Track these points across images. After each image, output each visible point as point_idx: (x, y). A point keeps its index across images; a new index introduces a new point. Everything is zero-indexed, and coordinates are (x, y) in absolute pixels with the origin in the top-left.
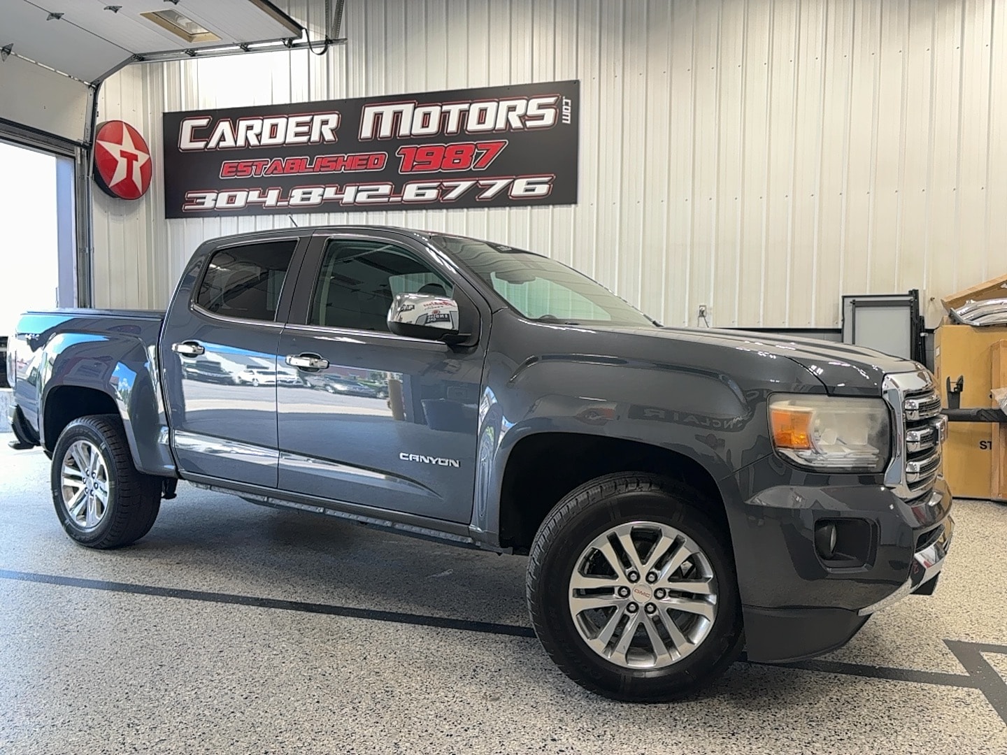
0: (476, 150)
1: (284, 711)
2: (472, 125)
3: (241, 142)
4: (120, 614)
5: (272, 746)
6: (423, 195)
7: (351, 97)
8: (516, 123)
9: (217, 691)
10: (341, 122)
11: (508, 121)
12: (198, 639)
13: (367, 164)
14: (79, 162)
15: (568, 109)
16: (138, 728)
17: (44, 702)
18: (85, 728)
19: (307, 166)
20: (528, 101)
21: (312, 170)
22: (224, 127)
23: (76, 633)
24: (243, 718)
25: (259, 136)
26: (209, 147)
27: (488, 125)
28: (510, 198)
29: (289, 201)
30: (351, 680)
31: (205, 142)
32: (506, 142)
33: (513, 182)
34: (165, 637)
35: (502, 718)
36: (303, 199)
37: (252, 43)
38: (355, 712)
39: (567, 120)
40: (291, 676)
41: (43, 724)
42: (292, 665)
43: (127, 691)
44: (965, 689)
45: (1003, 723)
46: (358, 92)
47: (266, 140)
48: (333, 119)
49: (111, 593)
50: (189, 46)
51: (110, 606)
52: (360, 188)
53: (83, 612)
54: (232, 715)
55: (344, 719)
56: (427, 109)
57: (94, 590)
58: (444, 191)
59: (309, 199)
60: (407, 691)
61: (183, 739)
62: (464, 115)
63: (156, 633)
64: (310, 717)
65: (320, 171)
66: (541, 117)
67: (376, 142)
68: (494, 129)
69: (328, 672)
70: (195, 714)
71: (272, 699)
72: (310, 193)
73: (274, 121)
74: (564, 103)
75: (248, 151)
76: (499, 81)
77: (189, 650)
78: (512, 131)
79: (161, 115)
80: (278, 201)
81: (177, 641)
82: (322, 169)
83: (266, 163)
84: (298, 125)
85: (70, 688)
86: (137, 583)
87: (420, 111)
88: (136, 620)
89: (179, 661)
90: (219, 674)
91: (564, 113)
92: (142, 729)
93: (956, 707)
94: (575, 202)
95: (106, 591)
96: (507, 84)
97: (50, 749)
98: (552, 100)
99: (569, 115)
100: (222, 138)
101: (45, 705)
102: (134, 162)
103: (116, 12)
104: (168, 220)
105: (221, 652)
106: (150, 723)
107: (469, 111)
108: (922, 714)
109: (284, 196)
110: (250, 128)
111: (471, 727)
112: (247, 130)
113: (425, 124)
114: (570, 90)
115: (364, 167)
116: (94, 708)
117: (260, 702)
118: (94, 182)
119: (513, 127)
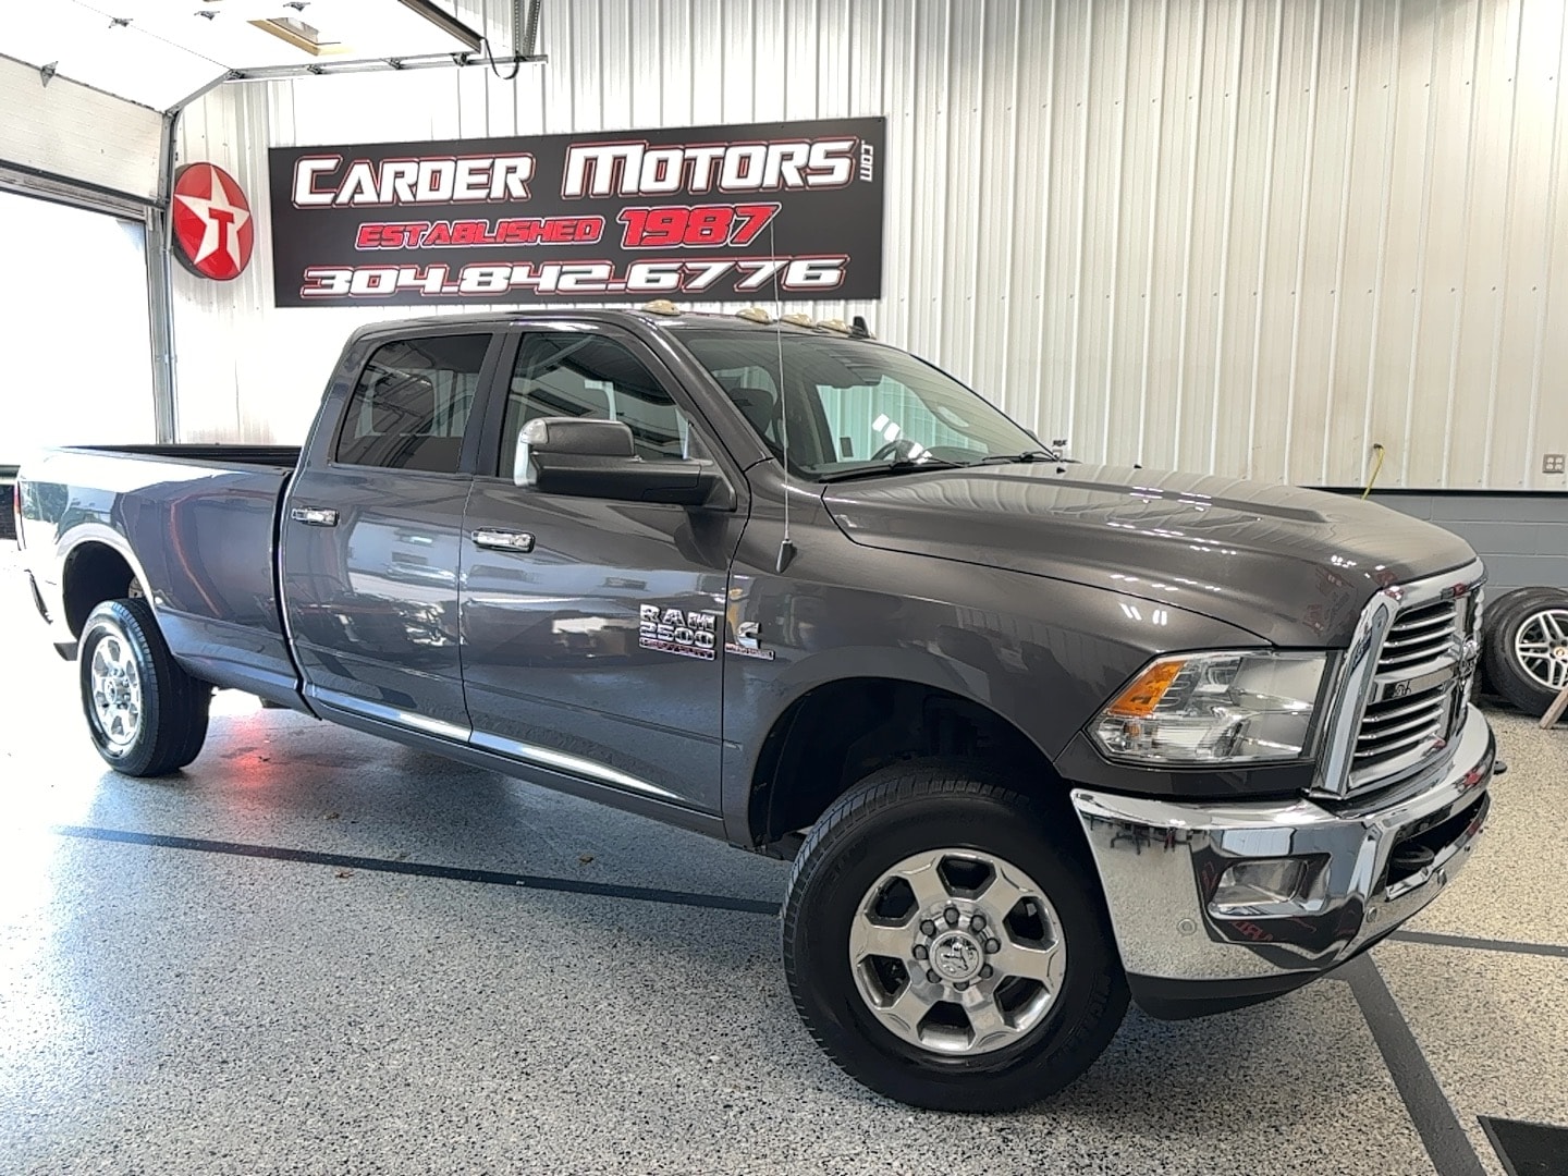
0: (735, 217)
1: (529, 1008)
2: (729, 179)
3: (387, 196)
4: (300, 890)
6: (657, 281)
7: (550, 131)
8: (793, 179)
9: (444, 984)
10: (537, 170)
11: (781, 174)
12: (406, 923)
13: (574, 234)
14: (151, 229)
15: (868, 160)
16: (361, 1026)
17: (240, 998)
18: (300, 1028)
19: (486, 234)
20: (811, 146)
21: (493, 240)
22: (361, 172)
23: (251, 915)
24: (482, 1015)
25: (413, 187)
26: (338, 201)
27: (752, 180)
28: (784, 288)
29: (459, 286)
30: (602, 971)
31: (333, 195)
32: (778, 206)
33: (789, 264)
34: (364, 919)
35: (785, 1016)
36: (480, 284)
37: (407, 58)
38: (611, 1009)
39: (868, 176)
40: (529, 968)
41: (248, 1025)
42: (528, 955)
43: (336, 984)
44: (1331, 981)
45: (1364, 1020)
46: (559, 125)
47: (424, 194)
48: (524, 165)
49: (281, 863)
50: (314, 60)
51: (284, 879)
52: (565, 268)
53: (252, 888)
54: (468, 1012)
55: (600, 1016)
56: (662, 154)
57: (256, 859)
58: (689, 276)
59: (488, 283)
60: (670, 985)
62: (716, 165)
63: (352, 914)
64: (560, 1015)
65: (505, 242)
66: (830, 171)
67: (587, 201)
68: (761, 186)
69: (573, 963)
70: (424, 1010)
71: (511, 994)
72: (491, 275)
73: (435, 165)
74: (863, 151)
75: (396, 210)
76: (769, 114)
77: (398, 936)
78: (787, 189)
79: (266, 152)
80: (442, 286)
81: (380, 923)
82: (508, 240)
83: (425, 228)
84: (472, 172)
85: (266, 981)
86: (309, 849)
87: (653, 157)
88: (322, 898)
89: (390, 949)
90: (442, 965)
91: (863, 166)
92: (367, 1027)
93: (1315, 1001)
94: (878, 297)
95: (272, 860)
96: (780, 119)
98: (845, 146)
99: (871, 168)
100: (358, 189)
101: (242, 1002)
103: (211, 18)
104: (279, 309)
106: (374, 1021)
107: (724, 158)
109: (453, 277)
110: (399, 175)
111: (749, 1025)
112: (395, 177)
113: (660, 175)
114: (871, 131)
115: (570, 238)
116: (303, 1005)
117: (498, 997)
118: (173, 257)
119: (789, 183)
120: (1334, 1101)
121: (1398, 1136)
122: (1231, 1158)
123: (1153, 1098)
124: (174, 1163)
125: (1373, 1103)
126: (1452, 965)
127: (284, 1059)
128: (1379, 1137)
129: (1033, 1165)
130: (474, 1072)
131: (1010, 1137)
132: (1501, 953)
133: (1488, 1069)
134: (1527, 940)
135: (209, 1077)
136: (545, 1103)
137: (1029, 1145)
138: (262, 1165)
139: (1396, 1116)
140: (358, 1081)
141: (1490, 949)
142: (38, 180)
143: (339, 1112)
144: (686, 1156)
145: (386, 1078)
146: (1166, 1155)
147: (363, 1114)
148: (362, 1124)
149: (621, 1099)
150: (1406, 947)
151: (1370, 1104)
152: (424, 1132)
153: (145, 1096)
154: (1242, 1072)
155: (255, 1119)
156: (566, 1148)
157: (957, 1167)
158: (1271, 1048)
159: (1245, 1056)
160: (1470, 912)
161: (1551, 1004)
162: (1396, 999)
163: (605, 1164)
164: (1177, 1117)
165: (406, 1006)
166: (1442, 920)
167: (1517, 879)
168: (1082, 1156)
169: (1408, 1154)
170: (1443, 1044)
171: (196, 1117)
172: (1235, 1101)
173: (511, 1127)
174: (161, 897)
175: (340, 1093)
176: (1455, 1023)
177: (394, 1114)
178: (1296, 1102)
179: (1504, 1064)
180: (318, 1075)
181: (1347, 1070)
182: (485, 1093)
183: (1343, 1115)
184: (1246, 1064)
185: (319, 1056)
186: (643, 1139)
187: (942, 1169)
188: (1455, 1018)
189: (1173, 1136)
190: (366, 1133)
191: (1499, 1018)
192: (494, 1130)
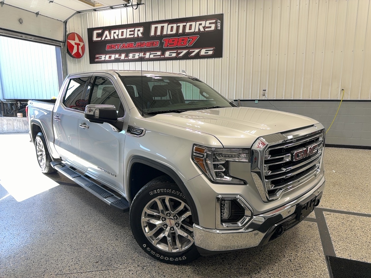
0: (189, 39)
2: (187, 30)
3: (112, 38)
5: (118, 233)
6: (171, 55)
7: (147, 21)
8: (202, 29)
10: (144, 30)
11: (199, 29)
14: (62, 48)
15: (219, 24)
16: (84, 227)
17: (61, 219)
18: (72, 226)
20: (206, 21)
21: (135, 47)
22: (107, 33)
23: (68, 200)
24: (111, 225)
25: (118, 35)
26: (102, 39)
27: (193, 30)
28: (200, 56)
29: (128, 58)
32: (198, 36)
33: (201, 50)
36: (133, 57)
37: (114, 6)
39: (219, 28)
41: (61, 225)
44: (313, 223)
45: (319, 233)
46: (149, 20)
47: (120, 37)
48: (141, 29)
50: (94, 8)
52: (151, 53)
56: (172, 25)
57: (73, 187)
58: (179, 54)
59: (134, 57)
61: (96, 230)
62: (184, 27)
64: (128, 225)
65: (138, 47)
66: (210, 27)
67: (156, 37)
68: (194, 32)
71: (119, 220)
72: (135, 55)
73: (122, 30)
74: (218, 22)
75: (114, 41)
76: (196, 14)
78: (200, 32)
79: (87, 29)
80: (125, 58)
83: (120, 45)
84: (130, 31)
87: (170, 26)
91: (218, 26)
92: (85, 227)
93: (308, 228)
94: (222, 57)
95: (76, 187)
96: (199, 15)
97: (63, 232)
98: (214, 21)
99: (220, 26)
100: (106, 36)
102: (79, 46)
104: (91, 64)
105: (106, 206)
107: (186, 25)
108: (296, 229)
109: (127, 56)
112: (114, 33)
113: (172, 30)
114: (220, 17)
115: (152, 46)
116: (73, 221)
117: (116, 221)
118: (67, 54)
119: (201, 31)
120: (307, 254)
121: (321, 263)
122: (277, 267)
123: (261, 251)
124: (37, 257)
125: (316, 254)
126: (344, 219)
127: (66, 234)
128: (316, 264)
129: (228, 267)
130: (106, 239)
131: (225, 260)
132: (358, 216)
133: (348, 247)
134: (366, 213)
135: (50, 237)
136: (119, 247)
137: (229, 262)
138: (55, 258)
139: (321, 258)
140: (80, 239)
141: (355, 215)
142: (37, 38)
143: (74, 247)
144: (147, 261)
145: (86, 239)
146: (261, 266)
147: (79, 247)
148: (78, 250)
149: (136, 247)
150: (334, 214)
151: (315, 255)
152: (91, 252)
153: (35, 241)
154: (285, 245)
155: (56, 247)
156: (121, 258)
157: (210, 267)
158: (294, 239)
159: (287, 241)
160: (352, 205)
161: (368, 230)
162: (328, 227)
163: (129, 262)
164: (266, 256)
165: (95, 222)
166: (345, 207)
167: (366, 197)
168: (241, 266)
169: (322, 268)
170: (338, 240)
171: (44, 246)
172: (282, 253)
173: (110, 252)
174: (52, 195)
175: (76, 242)
176: (342, 234)
177: (86, 248)
178: (297, 254)
179: (352, 245)
180: (72, 238)
181: (312, 246)
182: (107, 244)
183: (308, 257)
184: (287, 243)
185: (74, 233)
186: (139, 257)
187: (206, 267)
188: (342, 233)
189: (264, 261)
190: (79, 252)
191: (354, 233)
192: (106, 253)
